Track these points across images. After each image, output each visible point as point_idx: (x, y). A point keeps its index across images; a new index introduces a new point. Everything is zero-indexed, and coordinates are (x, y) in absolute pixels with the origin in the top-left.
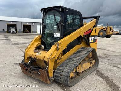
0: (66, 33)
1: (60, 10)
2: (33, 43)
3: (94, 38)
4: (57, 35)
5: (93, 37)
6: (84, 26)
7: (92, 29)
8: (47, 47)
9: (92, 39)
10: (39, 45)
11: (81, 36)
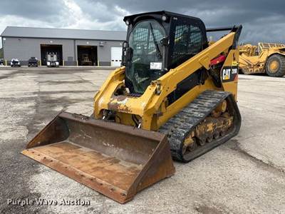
0: (173, 61)
1: (164, 18)
2: (109, 83)
3: (231, 72)
4: (156, 66)
5: (229, 70)
6: (210, 48)
7: (227, 54)
8: (136, 91)
9: (226, 74)
10: (120, 86)
11: (203, 68)
